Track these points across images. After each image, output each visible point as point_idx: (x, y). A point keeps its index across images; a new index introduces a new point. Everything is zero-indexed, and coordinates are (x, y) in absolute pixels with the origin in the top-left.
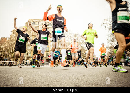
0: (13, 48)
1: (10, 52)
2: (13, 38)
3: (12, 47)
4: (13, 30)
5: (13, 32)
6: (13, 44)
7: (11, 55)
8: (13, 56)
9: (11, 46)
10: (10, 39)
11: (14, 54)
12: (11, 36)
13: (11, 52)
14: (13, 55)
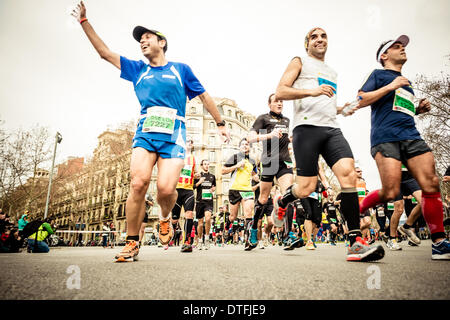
0: (102, 190)
1: (93, 202)
2: (102, 159)
3: (99, 187)
4: (102, 133)
5: (102, 140)
6: (103, 178)
7: (97, 212)
8: (102, 214)
9: (97, 184)
10: (94, 161)
11: (106, 209)
12: (96, 150)
13: (98, 201)
14: (103, 210)
